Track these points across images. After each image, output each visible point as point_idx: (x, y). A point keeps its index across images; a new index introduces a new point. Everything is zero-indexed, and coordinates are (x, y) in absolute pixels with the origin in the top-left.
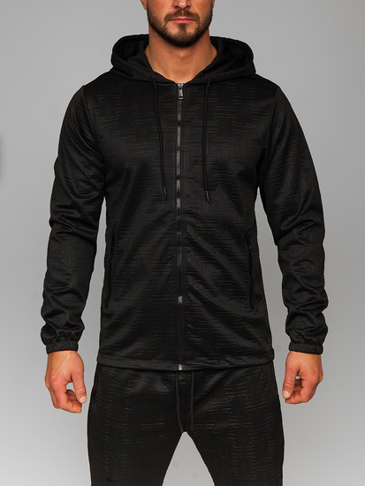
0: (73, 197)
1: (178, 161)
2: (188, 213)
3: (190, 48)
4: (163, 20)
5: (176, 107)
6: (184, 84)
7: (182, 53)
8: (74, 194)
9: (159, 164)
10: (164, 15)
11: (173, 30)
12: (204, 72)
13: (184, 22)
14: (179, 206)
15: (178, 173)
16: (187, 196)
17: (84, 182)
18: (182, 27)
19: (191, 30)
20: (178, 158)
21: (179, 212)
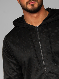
0: (9, 75)
1: (42, 54)
2: (50, 72)
3: (37, 13)
4: (25, 5)
5: (37, 35)
6: (38, 26)
7: (35, 15)
8: (10, 74)
9: (36, 57)
10: (25, 3)
11: (29, 7)
12: (45, 20)
13: (33, 3)
14: (46, 71)
15: (43, 58)
16: (48, 66)
17: (11, 69)
18: (33, 5)
19: (36, 5)
20: (42, 53)
21: (46, 73)
